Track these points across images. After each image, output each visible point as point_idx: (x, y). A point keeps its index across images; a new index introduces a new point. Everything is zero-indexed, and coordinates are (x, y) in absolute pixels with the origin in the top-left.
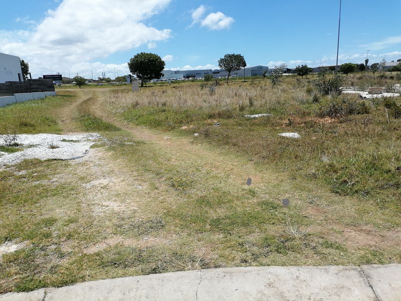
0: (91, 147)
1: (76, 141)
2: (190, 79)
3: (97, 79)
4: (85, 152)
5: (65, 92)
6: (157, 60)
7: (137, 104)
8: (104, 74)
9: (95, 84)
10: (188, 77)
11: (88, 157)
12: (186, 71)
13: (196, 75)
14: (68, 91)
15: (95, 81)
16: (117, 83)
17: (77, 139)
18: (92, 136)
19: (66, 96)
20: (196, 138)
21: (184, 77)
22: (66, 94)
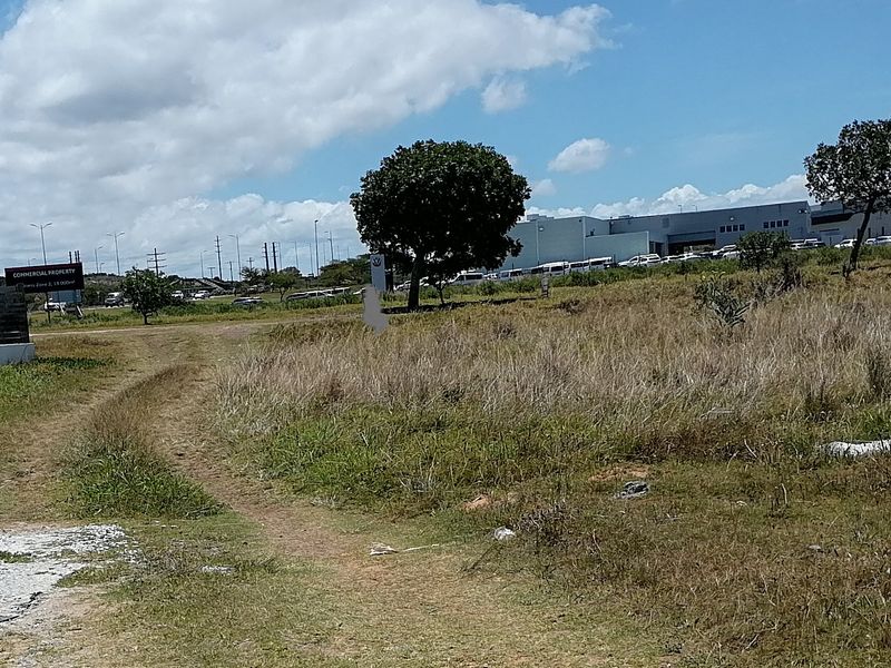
0: (63, 582)
1: (17, 558)
2: (687, 256)
3: (239, 279)
4: (26, 598)
5: (73, 343)
6: (488, 173)
7: (334, 393)
8: (271, 250)
9: (228, 299)
10: (676, 248)
11: (31, 621)
12: (666, 219)
13: (718, 236)
14: (85, 341)
15: (227, 286)
16: (328, 292)
17: (22, 549)
18: (90, 537)
19: (71, 362)
20: (498, 547)
21: (656, 248)
22: (77, 353)
